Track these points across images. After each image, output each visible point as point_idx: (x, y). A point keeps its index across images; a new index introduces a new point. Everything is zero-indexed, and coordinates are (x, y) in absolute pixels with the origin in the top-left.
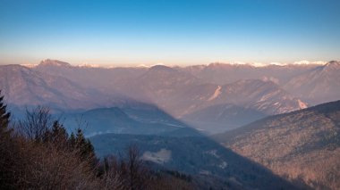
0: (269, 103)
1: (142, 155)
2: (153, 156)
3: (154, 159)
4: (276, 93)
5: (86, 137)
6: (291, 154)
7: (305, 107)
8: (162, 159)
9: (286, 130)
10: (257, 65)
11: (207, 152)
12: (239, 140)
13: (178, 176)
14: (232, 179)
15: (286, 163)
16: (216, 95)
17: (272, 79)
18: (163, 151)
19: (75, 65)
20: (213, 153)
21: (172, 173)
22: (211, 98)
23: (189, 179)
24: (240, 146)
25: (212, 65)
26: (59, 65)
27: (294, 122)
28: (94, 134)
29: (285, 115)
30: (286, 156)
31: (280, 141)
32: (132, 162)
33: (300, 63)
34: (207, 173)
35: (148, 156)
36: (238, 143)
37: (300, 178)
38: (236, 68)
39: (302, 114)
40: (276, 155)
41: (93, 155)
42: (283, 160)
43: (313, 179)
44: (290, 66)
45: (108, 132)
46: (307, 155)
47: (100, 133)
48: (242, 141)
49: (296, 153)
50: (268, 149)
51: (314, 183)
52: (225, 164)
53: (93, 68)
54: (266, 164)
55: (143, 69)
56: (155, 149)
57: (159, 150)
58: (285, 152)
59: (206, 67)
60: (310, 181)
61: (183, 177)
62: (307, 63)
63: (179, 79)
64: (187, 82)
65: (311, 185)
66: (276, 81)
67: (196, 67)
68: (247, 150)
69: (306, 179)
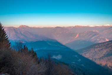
0: (95, 39)
1: (52, 57)
2: (56, 57)
3: (56, 58)
4: (98, 36)
5: (34, 50)
6: (103, 57)
7: (108, 41)
8: (59, 58)
9: (101, 49)
10: (91, 26)
11: (74, 56)
12: (85, 52)
13: (64, 64)
14: (82, 65)
15: (101, 60)
16: (77, 37)
17: (96, 31)
18: (59, 55)
19: (31, 27)
20: (76, 56)
21: (62, 63)
23: (68, 65)
24: (85, 54)
25: (75, 26)
26: (25, 27)
27: (104, 46)
28: (37, 49)
29: (101, 43)
30: (101, 57)
31: (99, 52)
32: (49, 59)
33: (106, 25)
34: (74, 63)
35: (54, 57)
36: (84, 53)
37: (106, 65)
38: (84, 27)
39: (107, 43)
40: (98, 57)
41: (37, 56)
42: (100, 59)
43: (111, 65)
44: (103, 26)
45: (41, 49)
46: (109, 57)
47: (39, 49)
48: (86, 52)
49: (105, 57)
50: (95, 55)
51: (111, 67)
52: (80, 60)
53: (36, 28)
54: (94, 60)
55: (53, 28)
56: (57, 55)
57: (58, 55)
58: (101, 56)
59: (74, 27)
60: (110, 66)
61: (66, 64)
62: (109, 25)
63: (64, 31)
64: (67, 32)
65: (110, 68)
66: (98, 32)
67: (70, 27)
68: (88, 55)
69: (108, 66)
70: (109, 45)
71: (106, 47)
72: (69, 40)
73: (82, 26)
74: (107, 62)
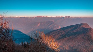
0: (52, 27)
4: (53, 24)
9: (55, 34)
10: (49, 16)
25: (37, 17)
33: (59, 16)
38: (44, 17)
39: (59, 30)
44: (57, 17)
49: (57, 40)
59: (35, 17)
62: (61, 16)
63: (28, 21)
64: (30, 22)
66: (54, 21)
67: (33, 17)
71: (58, 33)
72: (32, 28)
73: (43, 16)
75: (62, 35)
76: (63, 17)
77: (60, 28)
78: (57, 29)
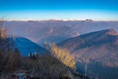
0: (68, 34)
6: (73, 51)
9: (72, 43)
10: (65, 20)
15: (72, 53)
16: (51, 31)
17: (69, 25)
22: (50, 33)
25: (49, 20)
31: (71, 47)
33: (78, 20)
38: (58, 21)
39: (77, 38)
44: (75, 21)
59: (47, 21)
62: (80, 20)
63: (38, 26)
64: (41, 27)
67: (44, 21)
70: (79, 40)
71: (76, 42)
72: (43, 36)
73: (56, 20)
74: (76, 54)
75: (81, 44)
76: (83, 21)
77: (79, 35)
78: (75, 36)
